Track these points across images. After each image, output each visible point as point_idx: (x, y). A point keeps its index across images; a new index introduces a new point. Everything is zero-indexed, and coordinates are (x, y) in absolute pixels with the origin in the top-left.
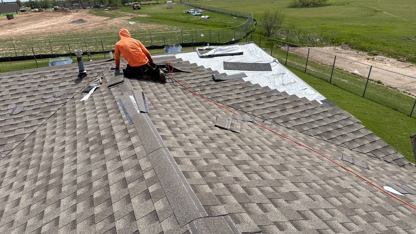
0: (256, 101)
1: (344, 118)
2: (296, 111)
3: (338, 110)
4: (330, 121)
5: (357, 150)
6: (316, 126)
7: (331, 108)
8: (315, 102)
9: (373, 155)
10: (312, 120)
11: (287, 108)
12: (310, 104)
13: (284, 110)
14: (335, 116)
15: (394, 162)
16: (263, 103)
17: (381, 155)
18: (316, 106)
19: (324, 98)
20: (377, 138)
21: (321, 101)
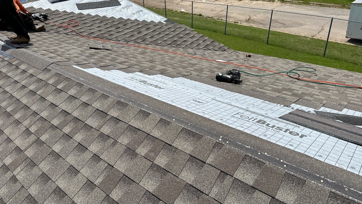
0: (116, 30)
1: (183, 29)
2: (149, 32)
3: (177, 25)
4: (174, 34)
5: (196, 48)
6: (166, 39)
7: (173, 25)
8: (160, 22)
9: (206, 49)
10: (162, 36)
11: (142, 30)
12: (157, 25)
13: (140, 33)
14: (176, 30)
15: (219, 50)
16: (122, 30)
17: (211, 47)
18: (162, 25)
19: (165, 19)
20: (206, 38)
21: (164, 21)
